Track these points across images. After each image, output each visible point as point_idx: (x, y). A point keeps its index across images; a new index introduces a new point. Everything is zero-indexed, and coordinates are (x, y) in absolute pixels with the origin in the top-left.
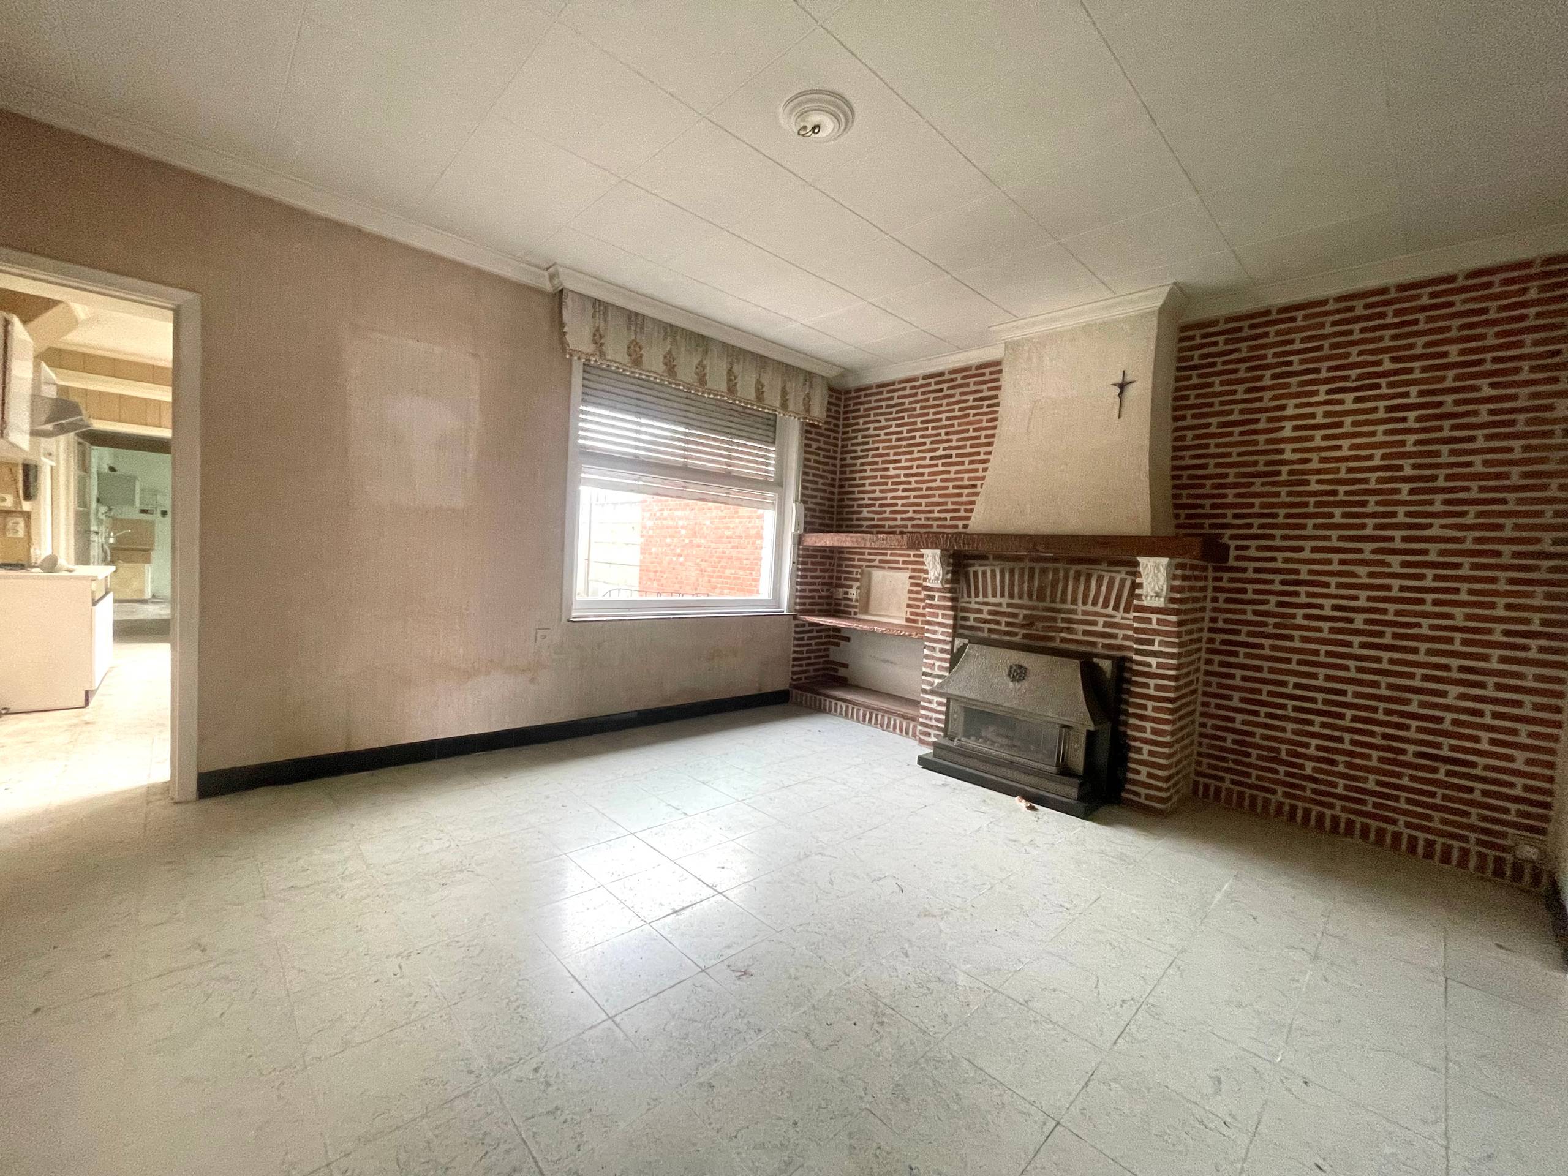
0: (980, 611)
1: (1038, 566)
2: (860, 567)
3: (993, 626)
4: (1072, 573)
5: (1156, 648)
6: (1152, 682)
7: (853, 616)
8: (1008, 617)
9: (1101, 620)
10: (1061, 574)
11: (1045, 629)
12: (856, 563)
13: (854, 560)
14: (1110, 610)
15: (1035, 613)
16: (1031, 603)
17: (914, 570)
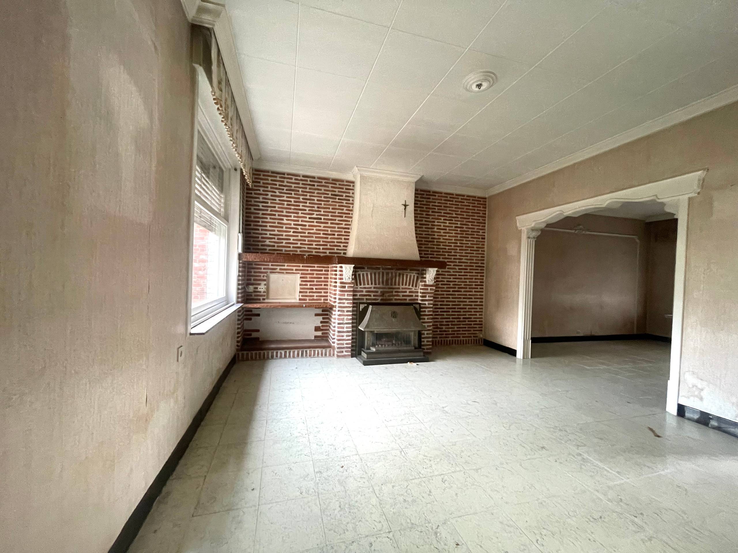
0: (362, 291)
1: (385, 272)
2: (266, 273)
3: (368, 297)
4: (398, 274)
5: (427, 298)
6: (427, 310)
7: (262, 301)
8: (374, 293)
9: (408, 290)
10: (394, 274)
11: (389, 296)
12: (263, 270)
13: (261, 269)
14: (411, 287)
15: (385, 290)
16: (383, 286)
17: (302, 274)
